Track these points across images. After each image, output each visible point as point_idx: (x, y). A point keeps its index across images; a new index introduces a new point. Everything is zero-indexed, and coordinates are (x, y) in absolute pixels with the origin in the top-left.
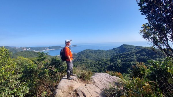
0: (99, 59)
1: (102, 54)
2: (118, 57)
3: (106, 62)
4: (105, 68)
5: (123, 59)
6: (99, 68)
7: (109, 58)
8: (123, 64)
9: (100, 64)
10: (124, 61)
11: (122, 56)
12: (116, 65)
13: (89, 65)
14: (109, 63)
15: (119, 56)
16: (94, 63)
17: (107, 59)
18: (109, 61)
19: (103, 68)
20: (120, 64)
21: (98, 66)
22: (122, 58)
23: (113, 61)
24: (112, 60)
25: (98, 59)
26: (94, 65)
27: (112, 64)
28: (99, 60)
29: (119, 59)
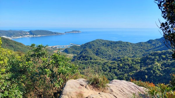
0: (120, 58)
1: (126, 50)
2: (157, 57)
3: (133, 65)
4: (129, 76)
5: (165, 62)
6: (118, 75)
7: (138, 58)
8: (164, 71)
9: (121, 68)
10: (169, 66)
11: (164, 56)
12: (152, 71)
13: (101, 68)
14: (138, 67)
15: (160, 55)
16: (110, 65)
17: (135, 59)
18: (138, 63)
19: (126, 75)
20: (159, 70)
21: (116, 70)
22: (164, 59)
23: (146, 64)
24: (144, 61)
25: (118, 58)
26: (110, 68)
27: (143, 69)
28: (119, 61)
29: (158, 61)
